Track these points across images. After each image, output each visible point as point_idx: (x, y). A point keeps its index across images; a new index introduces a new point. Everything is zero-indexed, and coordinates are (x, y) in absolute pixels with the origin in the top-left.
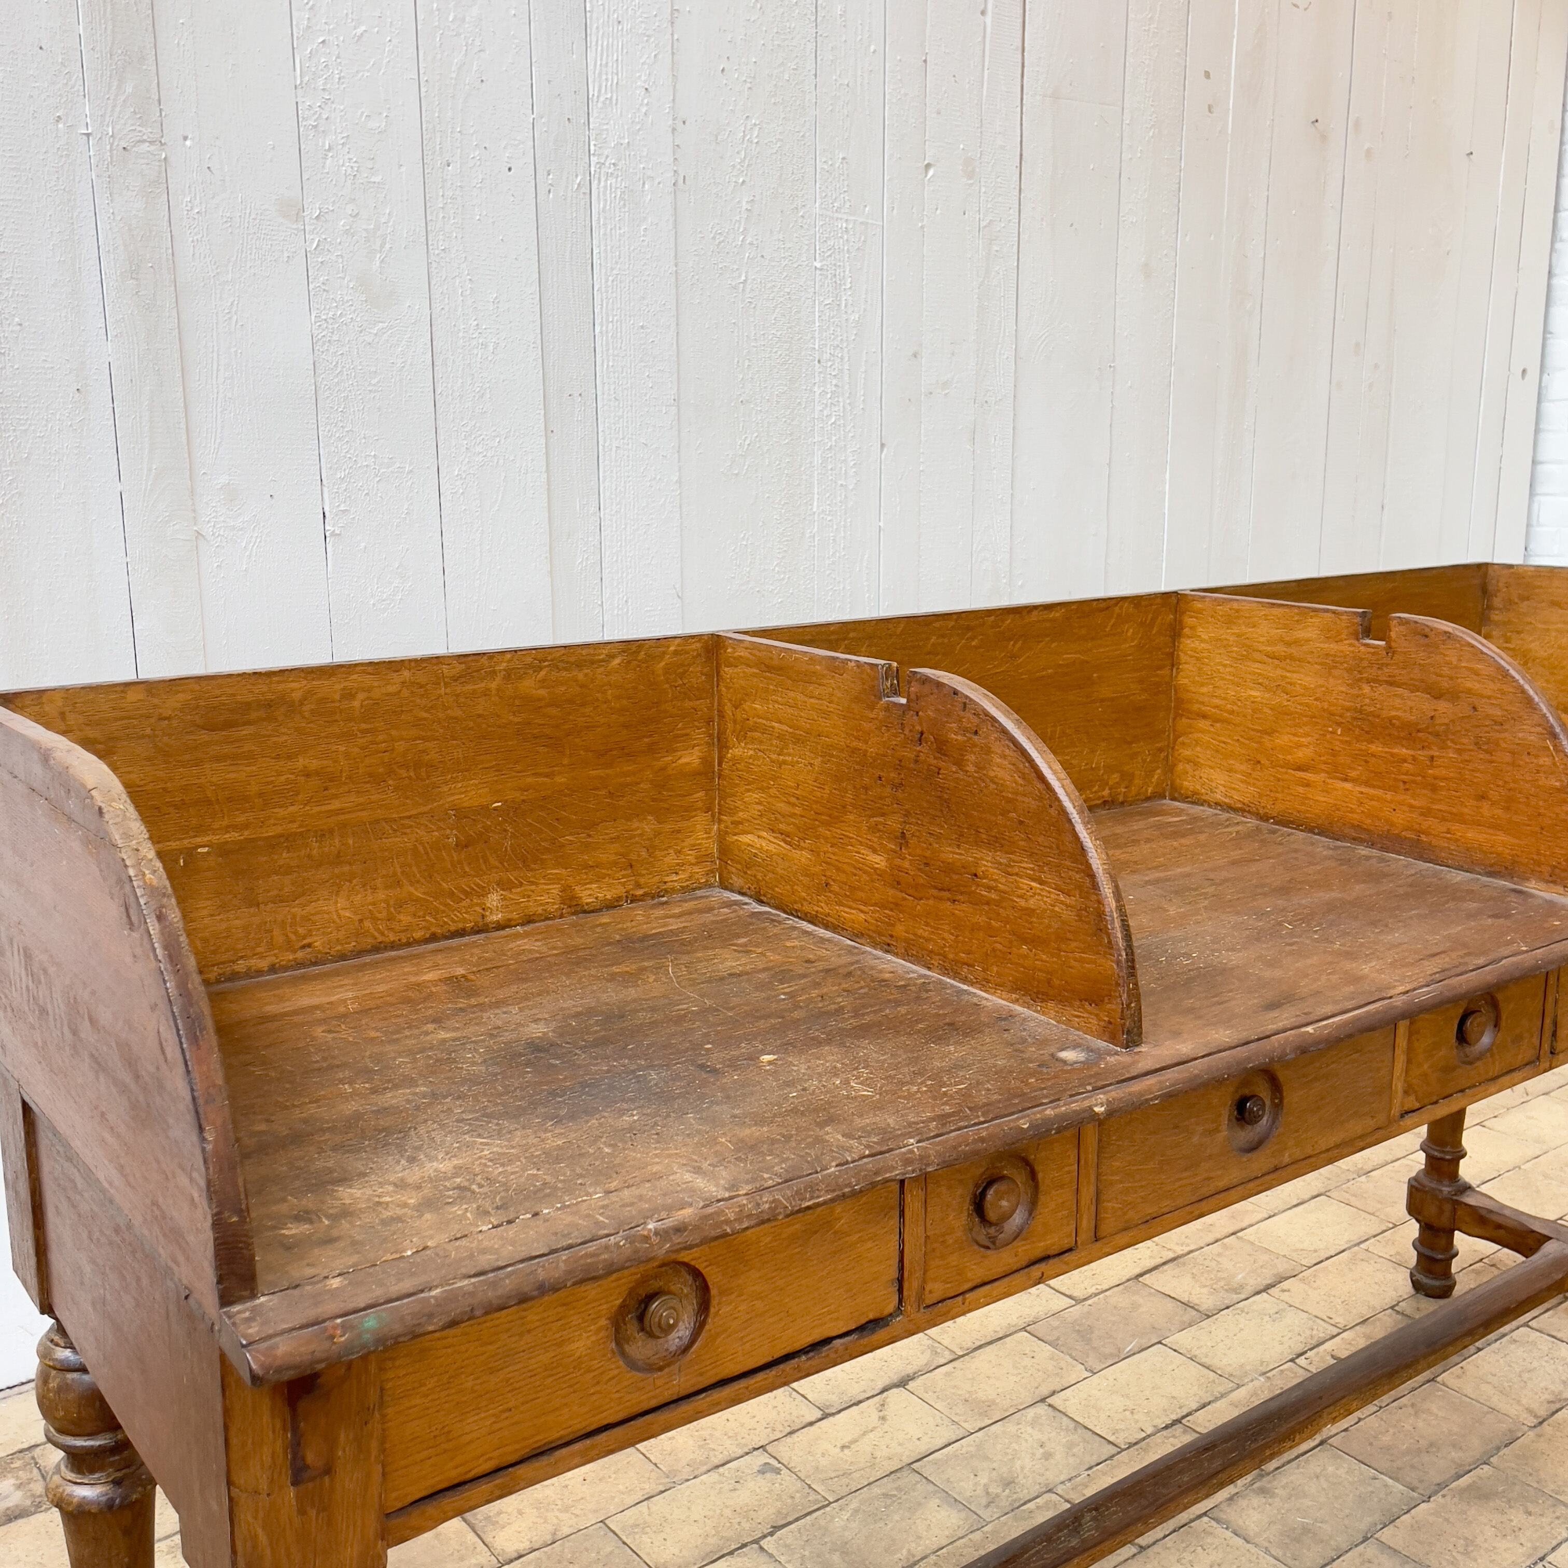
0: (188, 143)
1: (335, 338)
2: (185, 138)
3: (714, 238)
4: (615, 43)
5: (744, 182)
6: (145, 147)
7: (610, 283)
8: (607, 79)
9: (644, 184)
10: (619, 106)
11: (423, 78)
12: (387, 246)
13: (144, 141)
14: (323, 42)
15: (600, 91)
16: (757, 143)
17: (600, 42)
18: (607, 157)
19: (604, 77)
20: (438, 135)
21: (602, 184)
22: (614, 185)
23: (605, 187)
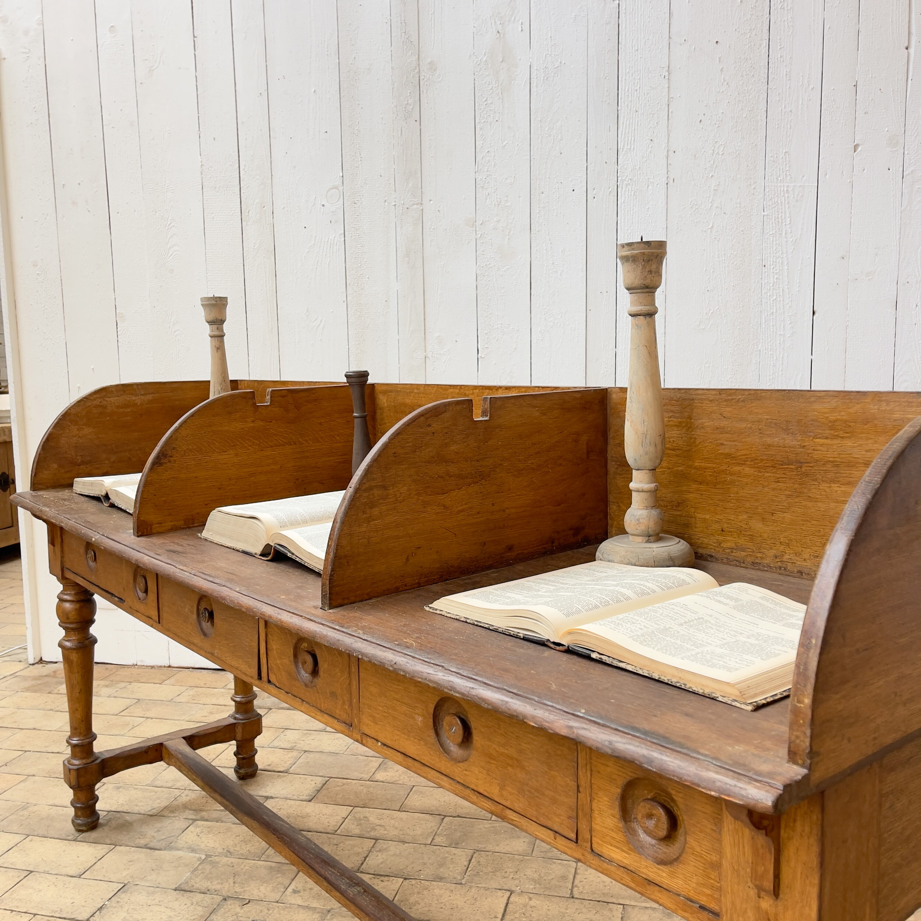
0: (431, 202)
1: (487, 274)
2: (430, 201)
3: (692, 207)
4: (634, 121)
5: (712, 176)
6: (415, 206)
7: (626, 237)
8: (628, 140)
9: (648, 186)
10: (635, 151)
11: (532, 158)
12: (512, 232)
13: (414, 204)
14: (488, 152)
15: (624, 146)
16: (722, 154)
17: (625, 123)
18: (627, 176)
19: (627, 139)
20: (538, 181)
21: (624, 189)
22: (630, 189)
23: (625, 191)
